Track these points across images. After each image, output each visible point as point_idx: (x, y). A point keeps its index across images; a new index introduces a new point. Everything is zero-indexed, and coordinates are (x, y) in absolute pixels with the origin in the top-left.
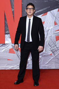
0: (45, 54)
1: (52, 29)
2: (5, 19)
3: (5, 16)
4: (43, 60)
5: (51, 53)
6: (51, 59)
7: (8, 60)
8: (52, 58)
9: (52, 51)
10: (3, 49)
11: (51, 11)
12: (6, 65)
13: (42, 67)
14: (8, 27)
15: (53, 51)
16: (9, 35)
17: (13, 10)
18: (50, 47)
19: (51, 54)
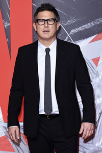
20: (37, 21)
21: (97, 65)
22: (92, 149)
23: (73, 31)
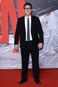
0: (49, 54)
1: (55, 29)
2: (9, 19)
3: (9, 16)
4: (46, 59)
5: (54, 52)
6: (54, 59)
7: (12, 59)
8: (56, 57)
9: (55, 50)
10: (7, 49)
11: (54, 11)
12: (10, 65)
13: (45, 66)
14: (11, 27)
15: (57, 51)
16: (13, 35)
17: (16, 10)
18: (54, 47)
19: (55, 54)
20: (25, 9)
21: (47, 24)
22: (45, 52)
23: (39, 12)
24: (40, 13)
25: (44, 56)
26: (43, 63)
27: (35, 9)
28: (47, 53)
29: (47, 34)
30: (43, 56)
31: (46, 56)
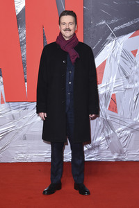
21: (135, 56)
23: (116, 28)
24: (118, 31)
25: (128, 132)
26: (125, 147)
27: (106, 20)
28: (136, 125)
29: (135, 79)
30: (125, 132)
31: (131, 132)
